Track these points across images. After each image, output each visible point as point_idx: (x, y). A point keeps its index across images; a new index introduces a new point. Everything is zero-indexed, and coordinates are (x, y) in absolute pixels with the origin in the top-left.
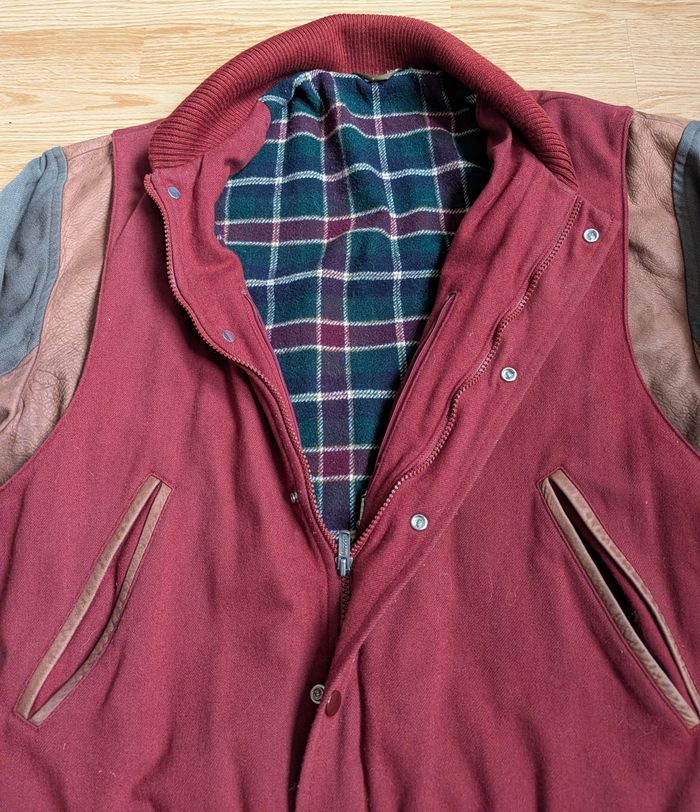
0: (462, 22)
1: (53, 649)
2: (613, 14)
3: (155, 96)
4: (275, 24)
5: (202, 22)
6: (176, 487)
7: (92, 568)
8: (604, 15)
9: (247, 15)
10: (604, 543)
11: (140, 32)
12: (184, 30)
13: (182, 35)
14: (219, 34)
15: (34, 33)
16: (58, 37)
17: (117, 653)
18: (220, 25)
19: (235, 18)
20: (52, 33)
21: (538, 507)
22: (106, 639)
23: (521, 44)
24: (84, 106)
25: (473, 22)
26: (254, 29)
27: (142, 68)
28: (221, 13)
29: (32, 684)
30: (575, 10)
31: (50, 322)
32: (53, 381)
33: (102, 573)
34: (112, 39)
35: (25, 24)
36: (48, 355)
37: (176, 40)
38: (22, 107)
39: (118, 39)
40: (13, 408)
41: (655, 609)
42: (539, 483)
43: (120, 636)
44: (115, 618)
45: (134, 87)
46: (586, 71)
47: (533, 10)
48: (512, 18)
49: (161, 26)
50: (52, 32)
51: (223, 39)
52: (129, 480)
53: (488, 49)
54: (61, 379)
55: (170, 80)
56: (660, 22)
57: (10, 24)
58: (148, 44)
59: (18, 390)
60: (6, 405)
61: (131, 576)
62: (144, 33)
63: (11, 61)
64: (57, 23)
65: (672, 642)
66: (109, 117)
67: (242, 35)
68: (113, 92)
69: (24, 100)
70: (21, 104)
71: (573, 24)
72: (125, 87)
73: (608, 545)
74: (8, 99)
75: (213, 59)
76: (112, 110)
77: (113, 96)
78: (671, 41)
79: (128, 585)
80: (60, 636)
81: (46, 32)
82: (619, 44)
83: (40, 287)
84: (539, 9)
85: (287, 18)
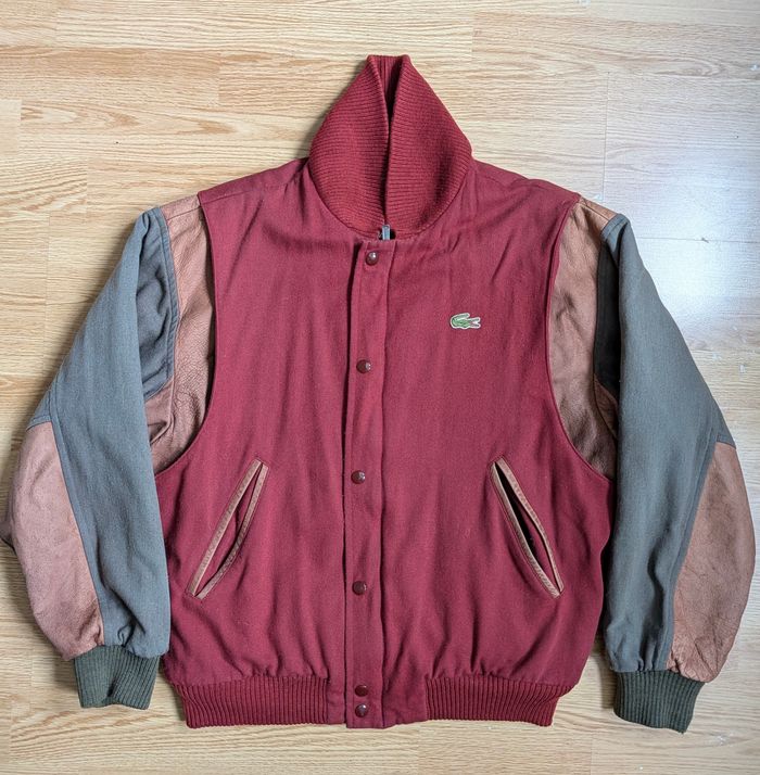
0: (480, 67)
1: (205, 559)
2: (599, 66)
3: (233, 124)
4: (329, 58)
5: (267, 51)
6: (272, 466)
7: (224, 513)
8: (592, 66)
9: (303, 46)
10: (522, 502)
11: (215, 57)
12: (253, 58)
13: (251, 63)
14: (282, 65)
15: (123, 51)
16: (146, 58)
17: (243, 561)
18: (283, 56)
19: (295, 49)
20: (139, 53)
21: (487, 480)
22: (234, 553)
23: (523, 92)
24: (176, 130)
25: (489, 67)
26: (310, 62)
27: (221, 95)
28: (282, 43)
29: (196, 579)
30: (571, 60)
31: (178, 355)
32: (189, 399)
33: (230, 516)
34: (193, 63)
35: (115, 40)
36: (182, 380)
37: (246, 69)
38: (125, 128)
39: (198, 64)
40: (168, 420)
41: (544, 538)
42: (489, 466)
43: (244, 554)
44: (239, 542)
45: (215, 114)
46: (570, 122)
47: (536, 58)
48: (520, 65)
49: (233, 53)
50: (140, 51)
51: (286, 71)
52: (242, 462)
53: (497, 96)
54: (194, 398)
55: (246, 109)
56: (634, 77)
57: (101, 40)
58: (224, 71)
59: (169, 408)
60: (164, 419)
61: (248, 519)
62: (220, 59)
63: (107, 79)
64: (143, 42)
65: (551, 556)
66: (198, 142)
67: (302, 68)
68: (199, 118)
69: (126, 121)
70: (123, 125)
71: (566, 75)
72: (207, 114)
73: (524, 502)
74: (112, 119)
75: (278, 90)
76: (200, 136)
77: (200, 122)
78: (639, 96)
79: (246, 524)
80: (208, 552)
81: (135, 51)
82: (600, 97)
83: (168, 329)
84: (541, 57)
85: (338, 52)
